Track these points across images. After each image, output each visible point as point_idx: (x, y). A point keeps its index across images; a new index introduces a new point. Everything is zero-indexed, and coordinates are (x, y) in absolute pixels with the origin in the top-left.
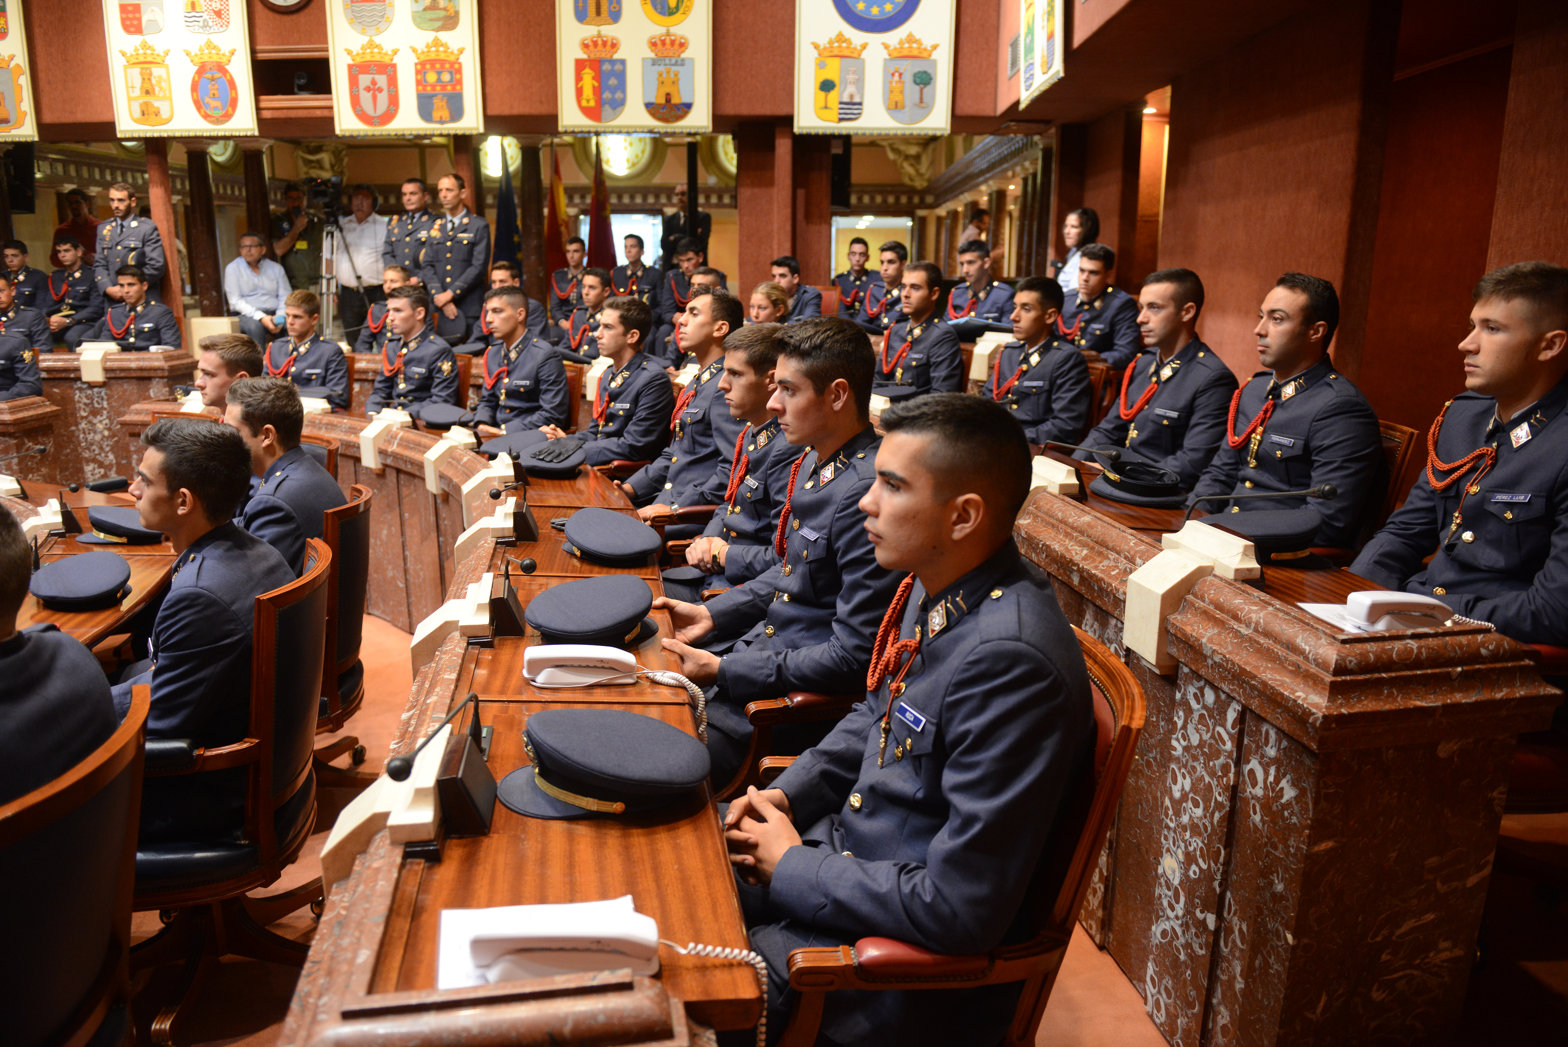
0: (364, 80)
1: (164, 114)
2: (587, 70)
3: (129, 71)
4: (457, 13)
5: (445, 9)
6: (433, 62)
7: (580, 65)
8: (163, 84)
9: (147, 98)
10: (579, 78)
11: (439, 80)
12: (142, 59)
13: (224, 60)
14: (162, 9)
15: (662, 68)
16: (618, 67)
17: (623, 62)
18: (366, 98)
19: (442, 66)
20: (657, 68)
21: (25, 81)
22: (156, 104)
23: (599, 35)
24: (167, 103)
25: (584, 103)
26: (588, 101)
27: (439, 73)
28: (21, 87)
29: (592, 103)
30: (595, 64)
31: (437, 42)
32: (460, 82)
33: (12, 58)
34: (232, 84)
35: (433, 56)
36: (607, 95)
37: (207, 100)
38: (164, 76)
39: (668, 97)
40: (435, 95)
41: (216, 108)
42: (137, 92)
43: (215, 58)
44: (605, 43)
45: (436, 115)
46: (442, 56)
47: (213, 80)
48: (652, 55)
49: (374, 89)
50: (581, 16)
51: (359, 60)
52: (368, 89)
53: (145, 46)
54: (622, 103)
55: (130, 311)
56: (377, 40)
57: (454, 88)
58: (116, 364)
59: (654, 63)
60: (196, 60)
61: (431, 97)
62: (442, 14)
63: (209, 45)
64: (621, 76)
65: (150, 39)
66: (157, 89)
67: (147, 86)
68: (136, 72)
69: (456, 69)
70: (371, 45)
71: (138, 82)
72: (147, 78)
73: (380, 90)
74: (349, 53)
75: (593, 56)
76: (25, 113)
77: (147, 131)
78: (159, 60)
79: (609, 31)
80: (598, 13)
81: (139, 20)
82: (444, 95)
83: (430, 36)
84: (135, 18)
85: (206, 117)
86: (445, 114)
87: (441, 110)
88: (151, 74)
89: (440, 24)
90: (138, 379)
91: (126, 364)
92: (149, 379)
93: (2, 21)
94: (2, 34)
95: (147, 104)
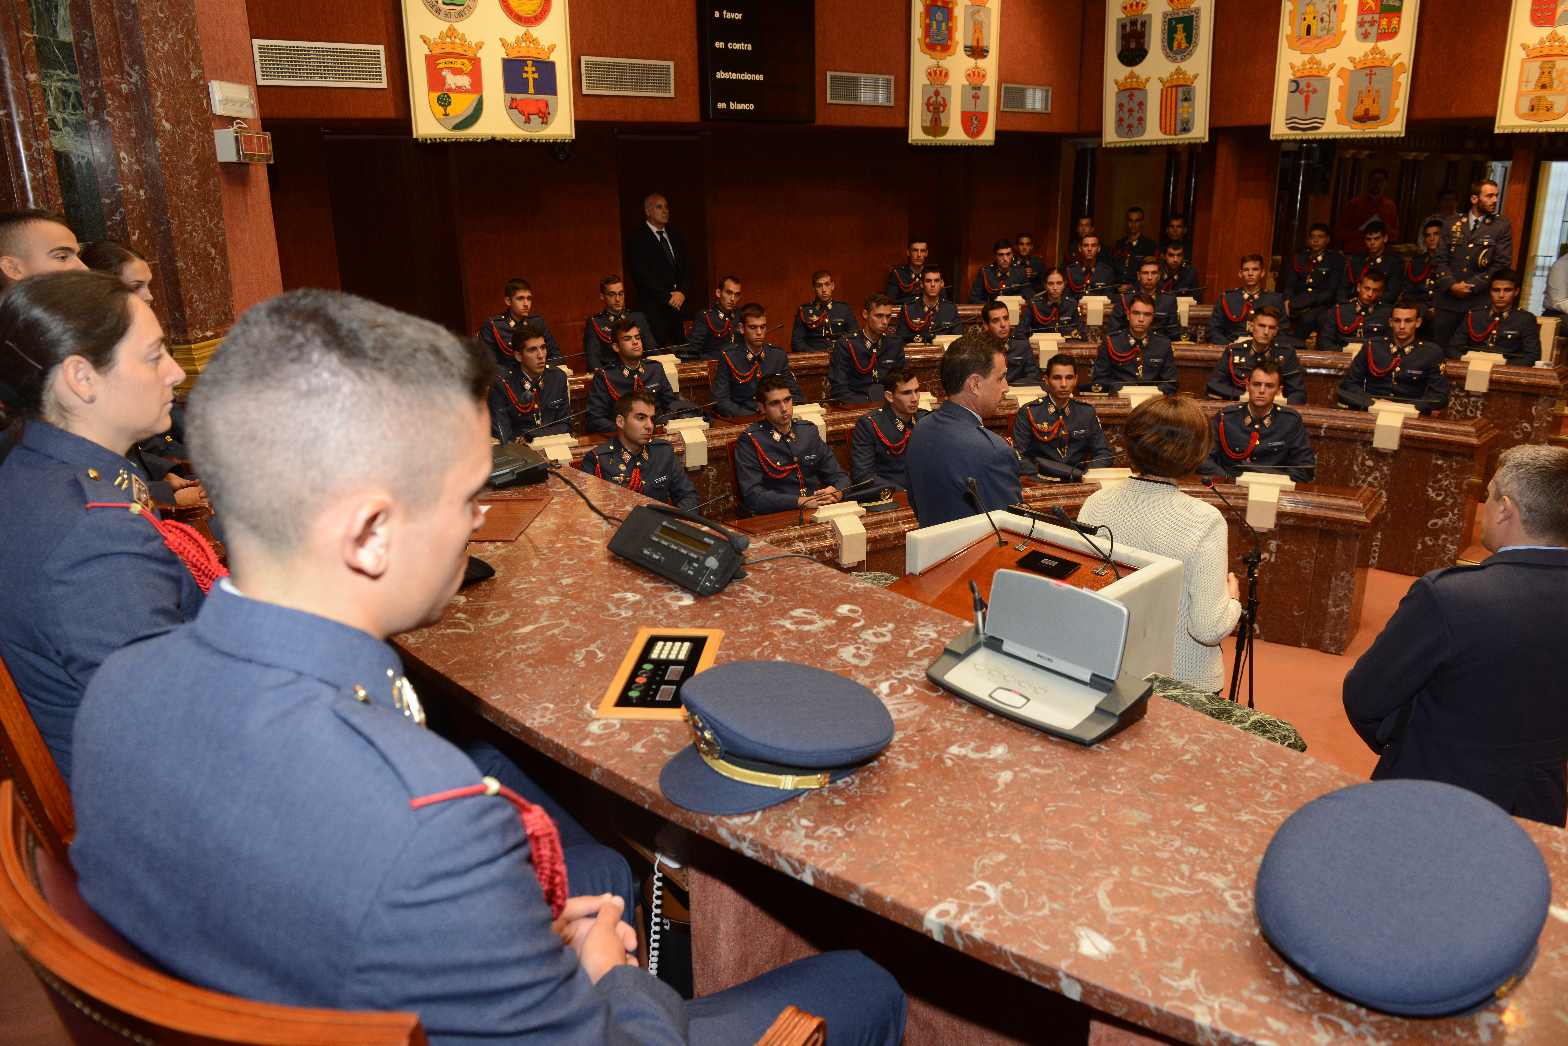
1: (1558, 109)
3: (1527, 65)
9: (1543, 93)
12: (1546, 52)
21: (1405, 80)
22: (1550, 99)
28: (1399, 84)
33: (1397, 57)
42: (1531, 86)
53: (1553, 37)
55: (1495, 315)
58: (1504, 377)
65: (1561, 31)
66: (1556, 83)
67: (1545, 80)
68: (1535, 67)
71: (1534, 76)
72: (1547, 71)
76: (1398, 110)
77: (1531, 127)
81: (1554, 11)
84: (1549, 10)
88: (1553, 67)
90: (1524, 394)
91: (1515, 378)
92: (1537, 396)
93: (1395, 21)
94: (1390, 34)
95: (1539, 99)
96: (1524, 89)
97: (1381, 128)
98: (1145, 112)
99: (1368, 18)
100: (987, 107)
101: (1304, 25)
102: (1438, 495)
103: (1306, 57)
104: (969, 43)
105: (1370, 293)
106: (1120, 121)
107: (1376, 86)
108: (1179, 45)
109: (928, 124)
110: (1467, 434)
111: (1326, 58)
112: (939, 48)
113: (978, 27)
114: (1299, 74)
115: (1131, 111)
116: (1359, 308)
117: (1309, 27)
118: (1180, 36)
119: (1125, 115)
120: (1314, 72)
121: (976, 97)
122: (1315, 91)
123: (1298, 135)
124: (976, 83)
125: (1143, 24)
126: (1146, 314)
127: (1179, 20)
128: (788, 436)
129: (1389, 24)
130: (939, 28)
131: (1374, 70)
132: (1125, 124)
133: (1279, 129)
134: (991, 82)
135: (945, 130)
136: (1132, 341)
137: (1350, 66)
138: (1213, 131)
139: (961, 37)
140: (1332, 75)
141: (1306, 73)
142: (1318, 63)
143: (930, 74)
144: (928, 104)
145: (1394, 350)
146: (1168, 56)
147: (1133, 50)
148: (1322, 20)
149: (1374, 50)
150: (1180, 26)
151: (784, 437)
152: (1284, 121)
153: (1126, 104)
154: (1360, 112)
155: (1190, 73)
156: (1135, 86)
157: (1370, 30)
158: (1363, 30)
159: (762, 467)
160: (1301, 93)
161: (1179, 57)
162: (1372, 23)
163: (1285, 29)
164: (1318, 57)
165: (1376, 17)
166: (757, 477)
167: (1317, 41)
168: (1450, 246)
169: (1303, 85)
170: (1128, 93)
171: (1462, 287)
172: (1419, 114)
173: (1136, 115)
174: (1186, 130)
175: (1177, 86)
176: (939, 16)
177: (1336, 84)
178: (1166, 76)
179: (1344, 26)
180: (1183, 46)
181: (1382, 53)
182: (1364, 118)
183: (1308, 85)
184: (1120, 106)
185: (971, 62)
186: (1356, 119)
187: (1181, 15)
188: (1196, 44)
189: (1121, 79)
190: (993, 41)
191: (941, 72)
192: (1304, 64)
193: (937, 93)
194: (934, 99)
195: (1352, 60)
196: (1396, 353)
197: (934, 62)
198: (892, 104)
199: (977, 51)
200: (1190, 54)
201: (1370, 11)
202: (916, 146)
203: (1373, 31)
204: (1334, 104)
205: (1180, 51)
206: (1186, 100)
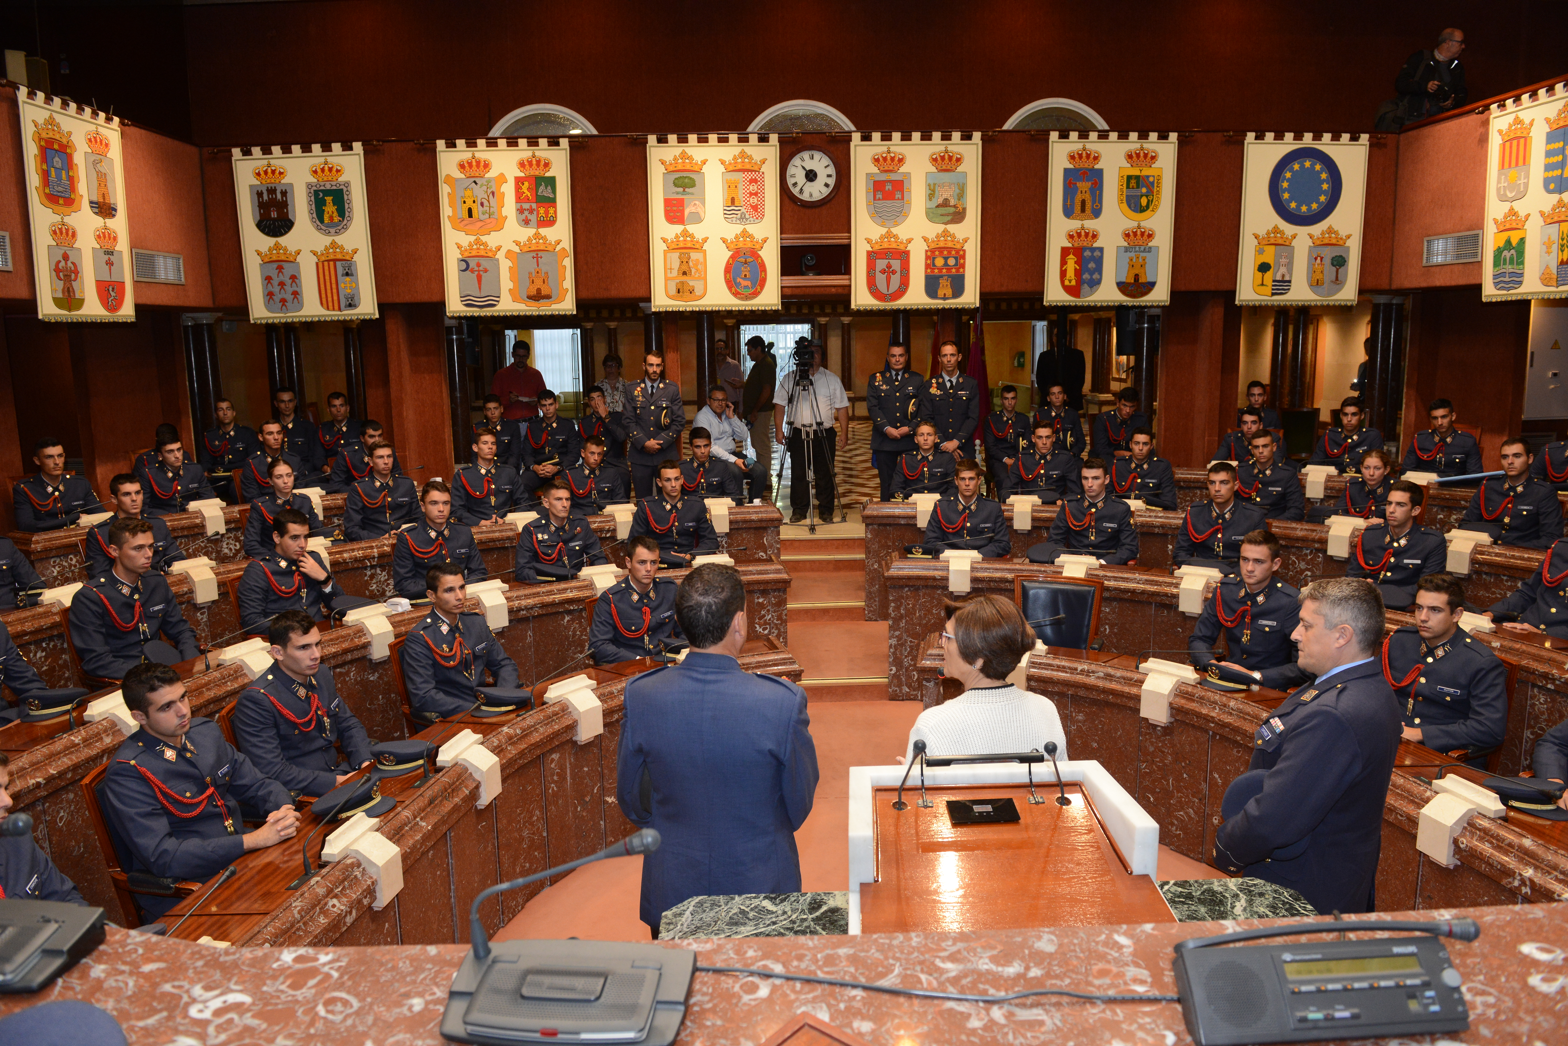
0: (881, 264)
1: (698, 291)
2: (1071, 256)
3: (669, 255)
4: (964, 209)
5: (954, 206)
6: (941, 250)
7: (1065, 252)
8: (699, 267)
9: (684, 278)
10: (1063, 262)
11: (946, 264)
12: (681, 245)
13: (757, 247)
14: (704, 204)
15: (1133, 254)
16: (1097, 254)
17: (1101, 250)
18: (881, 279)
19: (949, 253)
20: (1129, 254)
21: (568, 263)
22: (691, 283)
23: (1083, 228)
24: (702, 282)
25: (1067, 283)
26: (1070, 281)
27: (946, 259)
28: (564, 267)
29: (1073, 283)
30: (1078, 252)
31: (946, 233)
32: (963, 266)
33: (558, 242)
34: (763, 267)
35: (942, 245)
36: (1086, 276)
37: (739, 280)
38: (701, 260)
39: (1137, 277)
40: (942, 277)
41: (746, 287)
42: (675, 273)
43: (749, 245)
44: (1087, 235)
45: (941, 293)
46: (950, 245)
47: (746, 263)
48: (1126, 244)
49: (888, 271)
50: (1068, 212)
51: (877, 247)
52: (883, 272)
53: (685, 233)
54: (1099, 282)
56: (895, 230)
57: (958, 271)
58: (739, 517)
59: (1126, 250)
60: (732, 246)
61: (938, 278)
62: (952, 210)
63: (744, 233)
64: (1099, 262)
65: (691, 228)
66: (693, 271)
67: (685, 268)
68: (675, 257)
69: (960, 256)
70: (889, 235)
71: (676, 264)
72: (685, 261)
73: (894, 272)
74: (869, 241)
75: (1076, 245)
76: (567, 290)
77: (680, 306)
78: (697, 246)
79: (1090, 224)
80: (1083, 210)
81: (683, 212)
82: (949, 276)
83: (940, 228)
84: (679, 211)
85: (736, 294)
86: (949, 292)
87: (945, 288)
88: (689, 258)
89: (949, 218)
90: (756, 529)
91: (748, 517)
92: (765, 529)
93: (551, 211)
94: (550, 222)
95: (682, 283)
96: (669, 275)
97: (554, 307)
98: (299, 285)
99: (526, 206)
100: (123, 277)
101: (465, 208)
102: (764, 629)
103: (472, 238)
104: (95, 199)
105: (596, 457)
106: (270, 295)
107: (544, 268)
108: (331, 218)
109: (60, 295)
110: (777, 571)
111: (492, 240)
112: (61, 201)
113: (102, 180)
114: (467, 254)
115: (282, 284)
116: (587, 472)
117: (470, 210)
118: (330, 208)
119: (276, 289)
120: (482, 253)
121: (110, 263)
122: (486, 271)
123: (475, 312)
124: (108, 246)
125: (284, 193)
126: (445, 503)
127: (327, 193)
128: (185, 749)
129: (547, 213)
130: (59, 177)
131: (540, 254)
132: (277, 298)
133: (455, 306)
134: (123, 245)
135: (80, 303)
136: (433, 534)
137: (517, 249)
138: (381, 307)
139: (84, 189)
140: (500, 255)
141: (474, 253)
142: (485, 244)
143: (55, 232)
144: (57, 270)
145: (668, 507)
146: (319, 229)
147: (274, 220)
148: (482, 204)
149: (537, 236)
150: (329, 199)
151: (181, 751)
152: (458, 299)
153: (274, 276)
154: (533, 292)
155: (349, 248)
156: (283, 258)
157: (530, 217)
158: (523, 216)
159: (164, 808)
160: (472, 271)
161: (332, 230)
162: (531, 211)
163: (446, 211)
164: (484, 238)
165: (534, 206)
166: (161, 825)
167: (480, 224)
168: (635, 408)
169: (472, 264)
170: (275, 265)
171: (652, 443)
172: (584, 295)
173: (289, 289)
174: (351, 306)
175: (335, 261)
176: (57, 162)
177: (505, 265)
178: (320, 249)
179: (505, 212)
180: (336, 219)
181: (544, 238)
182: (538, 297)
183: (479, 265)
184: (268, 279)
185: (98, 221)
186: (530, 297)
187: (328, 187)
188: (350, 219)
189: (264, 249)
190: (119, 199)
191: (67, 230)
192: (470, 245)
193: (66, 257)
194: (62, 264)
195: (517, 243)
196: (671, 510)
197: (58, 218)
198: (10, 267)
199: (105, 209)
200: (346, 228)
201: (527, 200)
202: (49, 324)
203: (533, 218)
204: (506, 284)
205: (332, 224)
206: (347, 274)
